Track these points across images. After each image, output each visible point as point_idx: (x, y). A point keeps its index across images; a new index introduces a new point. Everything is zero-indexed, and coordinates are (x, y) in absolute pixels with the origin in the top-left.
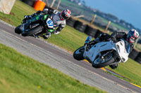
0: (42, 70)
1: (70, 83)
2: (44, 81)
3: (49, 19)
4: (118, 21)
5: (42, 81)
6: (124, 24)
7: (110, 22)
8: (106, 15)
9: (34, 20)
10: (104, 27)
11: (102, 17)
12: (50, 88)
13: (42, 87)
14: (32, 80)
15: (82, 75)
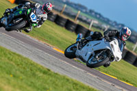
0: (14, 59)
1: (41, 71)
2: (16, 70)
3: (32, 14)
4: (88, 11)
5: (14, 70)
6: (93, 14)
7: (79, 12)
8: (75, 5)
9: (17, 14)
10: (74, 17)
11: (72, 6)
12: (22, 76)
13: (14, 76)
14: (5, 69)
15: (53, 64)
